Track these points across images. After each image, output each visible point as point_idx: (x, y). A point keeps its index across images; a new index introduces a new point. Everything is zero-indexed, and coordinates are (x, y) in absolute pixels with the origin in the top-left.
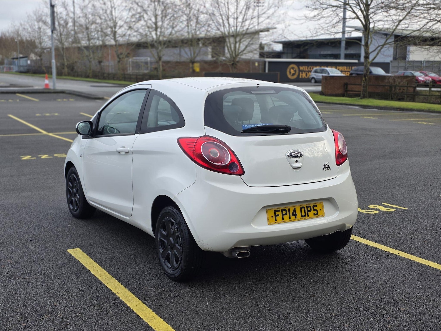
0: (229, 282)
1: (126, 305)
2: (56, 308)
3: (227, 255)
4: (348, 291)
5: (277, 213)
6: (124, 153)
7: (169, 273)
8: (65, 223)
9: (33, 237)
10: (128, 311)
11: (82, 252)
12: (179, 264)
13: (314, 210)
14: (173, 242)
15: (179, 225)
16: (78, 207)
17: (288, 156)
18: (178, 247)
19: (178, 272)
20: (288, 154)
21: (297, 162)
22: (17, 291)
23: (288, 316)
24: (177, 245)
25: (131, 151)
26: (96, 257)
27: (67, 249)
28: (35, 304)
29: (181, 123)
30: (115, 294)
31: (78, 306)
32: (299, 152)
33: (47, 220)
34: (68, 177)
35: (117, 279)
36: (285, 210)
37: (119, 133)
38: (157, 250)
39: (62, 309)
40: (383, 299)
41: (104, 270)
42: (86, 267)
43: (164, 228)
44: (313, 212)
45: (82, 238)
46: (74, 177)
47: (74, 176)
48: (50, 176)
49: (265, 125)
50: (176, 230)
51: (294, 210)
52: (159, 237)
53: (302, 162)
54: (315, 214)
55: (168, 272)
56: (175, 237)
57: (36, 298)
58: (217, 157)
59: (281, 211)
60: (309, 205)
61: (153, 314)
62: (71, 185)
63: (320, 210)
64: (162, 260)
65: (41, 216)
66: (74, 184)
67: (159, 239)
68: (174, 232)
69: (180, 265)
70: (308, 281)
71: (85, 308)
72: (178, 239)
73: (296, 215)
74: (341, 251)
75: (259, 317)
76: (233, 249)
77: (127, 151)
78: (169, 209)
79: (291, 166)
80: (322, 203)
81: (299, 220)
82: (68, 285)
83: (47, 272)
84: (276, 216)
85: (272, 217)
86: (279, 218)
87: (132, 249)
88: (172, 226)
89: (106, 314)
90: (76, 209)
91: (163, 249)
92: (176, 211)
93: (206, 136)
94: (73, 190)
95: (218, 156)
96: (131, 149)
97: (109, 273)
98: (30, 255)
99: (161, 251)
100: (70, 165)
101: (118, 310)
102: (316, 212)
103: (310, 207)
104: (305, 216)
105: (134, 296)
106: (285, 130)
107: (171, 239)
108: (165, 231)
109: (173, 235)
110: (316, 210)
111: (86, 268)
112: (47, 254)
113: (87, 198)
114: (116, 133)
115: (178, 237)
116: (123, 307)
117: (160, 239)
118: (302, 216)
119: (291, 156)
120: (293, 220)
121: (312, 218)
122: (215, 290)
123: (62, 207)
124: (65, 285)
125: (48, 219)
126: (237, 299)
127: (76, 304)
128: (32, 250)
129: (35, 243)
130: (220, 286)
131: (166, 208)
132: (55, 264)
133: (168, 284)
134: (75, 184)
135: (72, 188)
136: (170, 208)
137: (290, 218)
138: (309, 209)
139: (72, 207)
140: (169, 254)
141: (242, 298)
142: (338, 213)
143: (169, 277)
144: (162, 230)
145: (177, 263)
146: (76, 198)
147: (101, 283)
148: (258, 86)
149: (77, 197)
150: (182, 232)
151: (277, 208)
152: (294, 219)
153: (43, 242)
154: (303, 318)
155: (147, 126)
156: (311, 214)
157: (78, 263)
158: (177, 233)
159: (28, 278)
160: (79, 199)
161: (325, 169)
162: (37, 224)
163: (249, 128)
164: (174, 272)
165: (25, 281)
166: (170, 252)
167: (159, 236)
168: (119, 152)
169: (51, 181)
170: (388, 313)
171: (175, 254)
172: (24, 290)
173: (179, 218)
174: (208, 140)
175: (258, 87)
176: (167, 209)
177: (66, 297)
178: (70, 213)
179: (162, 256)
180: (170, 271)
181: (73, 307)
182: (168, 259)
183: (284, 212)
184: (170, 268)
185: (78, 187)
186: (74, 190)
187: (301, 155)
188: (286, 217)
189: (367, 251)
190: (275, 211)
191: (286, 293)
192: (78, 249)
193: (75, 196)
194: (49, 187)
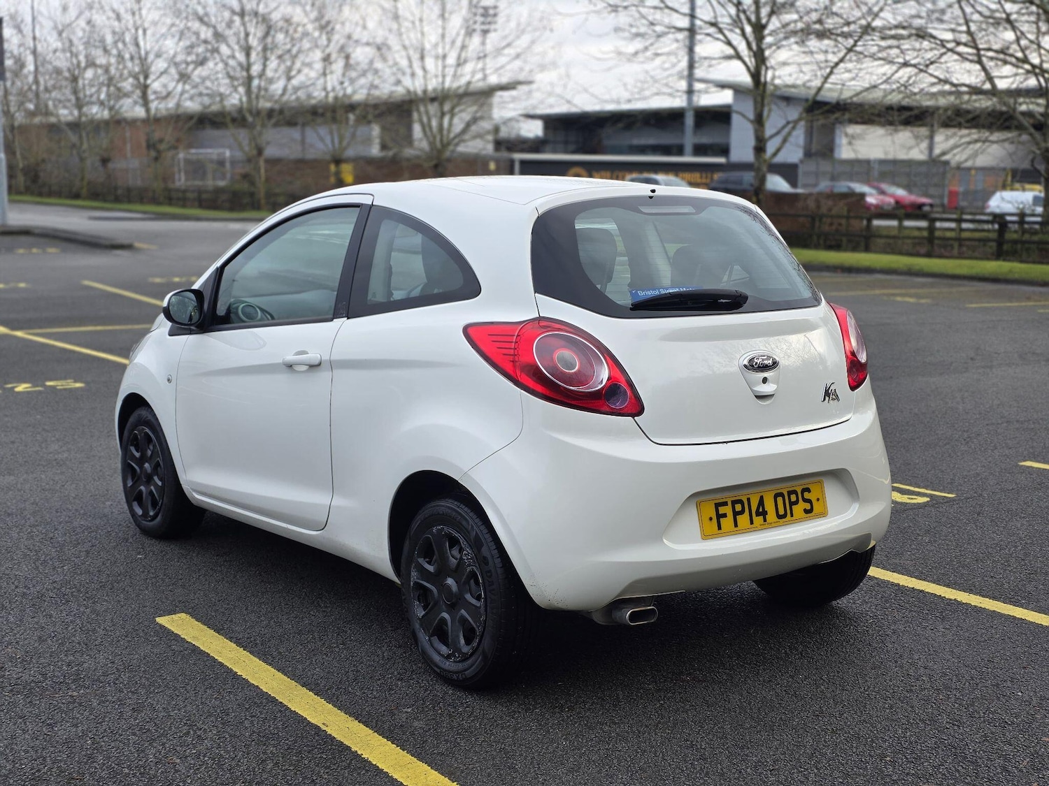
0: (600, 687)
1: (356, 756)
2: (177, 771)
3: (598, 619)
4: (899, 698)
5: (722, 510)
6: (305, 368)
7: (445, 670)
8: (128, 551)
9: (55, 588)
10: (367, 771)
11: (197, 623)
12: (475, 644)
13: (805, 500)
14: (454, 587)
15: (477, 544)
16: (160, 510)
17: (745, 366)
18: (474, 601)
19: (474, 667)
20: (746, 362)
21: (765, 380)
22: (56, 729)
23: (777, 767)
24: (468, 597)
25: (326, 361)
26: (237, 635)
27: (154, 617)
28: (116, 762)
29: (469, 287)
30: (317, 728)
31: (233, 763)
32: (769, 358)
33: (79, 543)
34: (126, 433)
35: (311, 690)
36: (740, 502)
37: (272, 318)
38: (407, 611)
39: (191, 771)
40: (991, 716)
41: (269, 667)
42: (220, 660)
43: (428, 553)
44: (802, 505)
45: (183, 586)
46: (146, 434)
47: (147, 430)
48: (50, 434)
49: (685, 289)
50: (465, 558)
51: (761, 502)
52: (412, 579)
53: (777, 382)
54: (806, 511)
55: (442, 665)
56: (465, 577)
57: (113, 744)
58: (573, 371)
59: (730, 503)
60: (793, 489)
61: (435, 775)
62: (137, 455)
63: (818, 500)
64: (423, 637)
65: (58, 534)
66: (146, 450)
67: (412, 583)
68: (458, 564)
69: (481, 649)
70: (792, 677)
71: (254, 768)
72: (472, 581)
73: (762, 513)
74: (843, 602)
75: (707, 773)
76: (618, 604)
77: (317, 362)
78: (443, 506)
79: (752, 390)
80: (820, 482)
81: (772, 526)
82: (189, 708)
83: (119, 676)
84: (720, 516)
85: (711, 519)
86: (727, 522)
87: (324, 611)
88: (451, 547)
89: (313, 781)
90: (152, 513)
91: (425, 608)
92: (466, 509)
93: (540, 319)
94: (141, 467)
95: (577, 368)
96: (326, 357)
97: (285, 675)
98: (62, 636)
99: (420, 613)
100: (135, 403)
101: (341, 769)
102: (808, 506)
103: (795, 492)
104: (784, 516)
105: (371, 732)
106: (732, 303)
107: (450, 581)
108: (429, 563)
109: (456, 572)
110: (809, 501)
111: (221, 664)
112: (105, 629)
113: (185, 487)
114: (260, 320)
115: (473, 575)
116: (352, 760)
117: (416, 583)
118: (779, 517)
119: (753, 366)
120: (760, 527)
121: (800, 520)
122: (571, 709)
123: (106, 511)
124: (179, 710)
125: (79, 541)
126: (634, 729)
127: (226, 758)
128: (63, 622)
129: (64, 604)
130: (581, 697)
131: (433, 504)
132: (137, 656)
133: (447, 697)
134: (149, 453)
135: (141, 462)
136: (447, 505)
137: (752, 523)
138: (793, 498)
139: (139, 512)
140: (443, 621)
141: (646, 726)
142: (856, 506)
143: (445, 678)
144: (421, 560)
145: (468, 642)
146: (152, 488)
147: (273, 701)
148: (652, 194)
149: (156, 485)
150: (487, 564)
151: (720, 498)
152: (761, 525)
153: (84, 600)
154: (816, 771)
155: (369, 298)
156: (799, 509)
157: (195, 649)
158: (469, 565)
159: (75, 694)
160: (161, 490)
161: (827, 398)
162: (54, 554)
163: (648, 297)
164: (460, 666)
165: (69, 702)
166: (445, 615)
167: (414, 574)
168: (290, 366)
169: (56, 447)
170: (1018, 751)
171: (463, 621)
172: (76, 726)
173: (475, 527)
174: (547, 328)
175: (651, 197)
176: (438, 506)
177: (193, 740)
178: (133, 526)
179: (421, 625)
180: (449, 665)
181: (220, 766)
182: (440, 633)
183: (738, 507)
184: (448, 657)
185: (160, 460)
186: (147, 465)
187: (775, 364)
188: (743, 520)
189: (903, 599)
190: (717, 506)
191: (751, 709)
192: (183, 615)
193: (149, 479)
194: (58, 463)
